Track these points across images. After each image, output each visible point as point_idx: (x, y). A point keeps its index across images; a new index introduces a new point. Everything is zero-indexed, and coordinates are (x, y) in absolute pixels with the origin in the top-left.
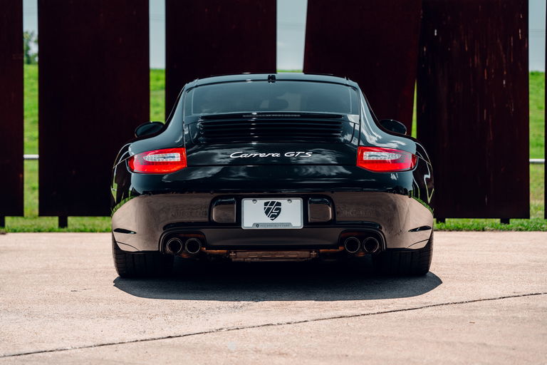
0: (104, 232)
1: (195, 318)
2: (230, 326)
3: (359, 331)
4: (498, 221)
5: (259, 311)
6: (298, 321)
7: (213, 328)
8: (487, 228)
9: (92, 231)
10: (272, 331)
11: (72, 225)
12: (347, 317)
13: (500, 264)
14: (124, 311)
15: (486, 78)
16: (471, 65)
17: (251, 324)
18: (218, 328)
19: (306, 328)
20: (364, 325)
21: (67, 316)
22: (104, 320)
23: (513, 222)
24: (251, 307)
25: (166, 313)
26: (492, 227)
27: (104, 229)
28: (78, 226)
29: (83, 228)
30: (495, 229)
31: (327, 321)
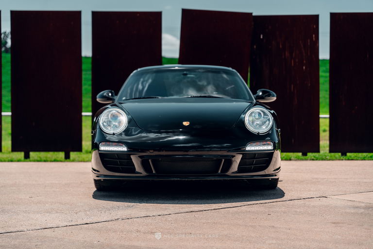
0: (52, 161)
1: (103, 212)
2: (124, 217)
3: (201, 220)
4: (300, 154)
5: (142, 209)
6: (165, 214)
7: (113, 218)
8: (292, 158)
9: (45, 161)
10: (149, 220)
11: (33, 157)
12: (195, 211)
13: (294, 180)
14: (60, 209)
15: (293, 64)
16: (283, 57)
17: (137, 216)
18: (116, 218)
19: (169, 218)
20: (205, 216)
21: (25, 212)
22: (48, 214)
23: (309, 154)
24: (138, 206)
25: (86, 210)
26: (296, 158)
27: (53, 160)
28: (36, 158)
29: (39, 159)
30: (298, 159)
31: (182, 214)
